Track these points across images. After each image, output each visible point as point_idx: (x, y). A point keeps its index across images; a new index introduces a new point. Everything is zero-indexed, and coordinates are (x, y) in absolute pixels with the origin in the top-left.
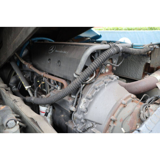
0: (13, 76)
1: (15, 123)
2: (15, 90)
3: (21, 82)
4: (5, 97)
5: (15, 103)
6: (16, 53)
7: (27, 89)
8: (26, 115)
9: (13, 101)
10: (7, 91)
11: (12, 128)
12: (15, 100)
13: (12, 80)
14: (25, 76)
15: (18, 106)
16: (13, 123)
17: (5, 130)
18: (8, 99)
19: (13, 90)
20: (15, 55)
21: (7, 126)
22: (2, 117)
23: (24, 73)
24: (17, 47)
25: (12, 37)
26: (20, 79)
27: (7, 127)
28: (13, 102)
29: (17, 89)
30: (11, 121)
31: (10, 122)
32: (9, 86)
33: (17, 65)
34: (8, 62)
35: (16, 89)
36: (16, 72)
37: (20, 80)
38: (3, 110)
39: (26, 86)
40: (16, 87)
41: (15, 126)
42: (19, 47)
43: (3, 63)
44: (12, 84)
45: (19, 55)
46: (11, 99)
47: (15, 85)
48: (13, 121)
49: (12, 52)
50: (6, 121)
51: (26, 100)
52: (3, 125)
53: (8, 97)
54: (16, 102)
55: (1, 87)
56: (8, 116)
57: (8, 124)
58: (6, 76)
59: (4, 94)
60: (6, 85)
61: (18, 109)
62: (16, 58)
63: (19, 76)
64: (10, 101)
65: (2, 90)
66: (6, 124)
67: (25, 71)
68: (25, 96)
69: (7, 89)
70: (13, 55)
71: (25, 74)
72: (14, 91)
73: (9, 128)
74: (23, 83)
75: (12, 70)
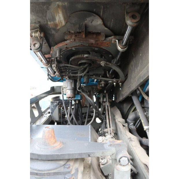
0: (133, 112)
1: (127, 162)
2: (132, 128)
3: (140, 120)
4: (121, 133)
5: (130, 142)
6: (139, 88)
7: (146, 129)
8: (139, 159)
9: (128, 139)
10: (124, 127)
11: (123, 166)
12: (130, 138)
13: (131, 116)
14: (145, 114)
15: (133, 146)
16: (126, 161)
17: (117, 165)
18: (123, 136)
19: (130, 127)
20: (138, 89)
21: (120, 161)
22: (116, 151)
23: (145, 110)
24: (142, 80)
25: (138, 70)
26: (139, 116)
27: (120, 163)
28: (128, 141)
29: (135, 127)
30: (125, 158)
31: (123, 158)
32: (126, 122)
33: (139, 100)
34: (130, 96)
35: (133, 126)
36: (137, 108)
37: (140, 118)
38: (119, 144)
39: (145, 126)
40: (134, 124)
41: (126, 165)
42: (144, 81)
43: (125, 96)
44: (130, 120)
45: (142, 90)
46: (126, 137)
47: (133, 122)
48: (127, 158)
49: (136, 86)
50: (119, 156)
51: (143, 141)
52: (116, 160)
53: (124, 134)
54: (132, 141)
55: (119, 122)
56: (122, 152)
57: (121, 160)
58: (126, 110)
59: (120, 129)
60: (124, 120)
61: (132, 150)
62: (138, 92)
63: (139, 112)
64: (125, 139)
65: (120, 125)
66: (119, 159)
67: (146, 107)
68: (142, 137)
69: (124, 125)
70: (136, 88)
71: (145, 112)
72: (130, 129)
73: (121, 165)
74: (142, 121)
75: (133, 105)
